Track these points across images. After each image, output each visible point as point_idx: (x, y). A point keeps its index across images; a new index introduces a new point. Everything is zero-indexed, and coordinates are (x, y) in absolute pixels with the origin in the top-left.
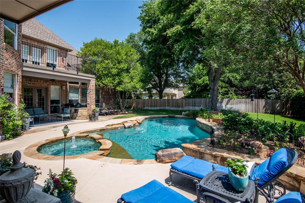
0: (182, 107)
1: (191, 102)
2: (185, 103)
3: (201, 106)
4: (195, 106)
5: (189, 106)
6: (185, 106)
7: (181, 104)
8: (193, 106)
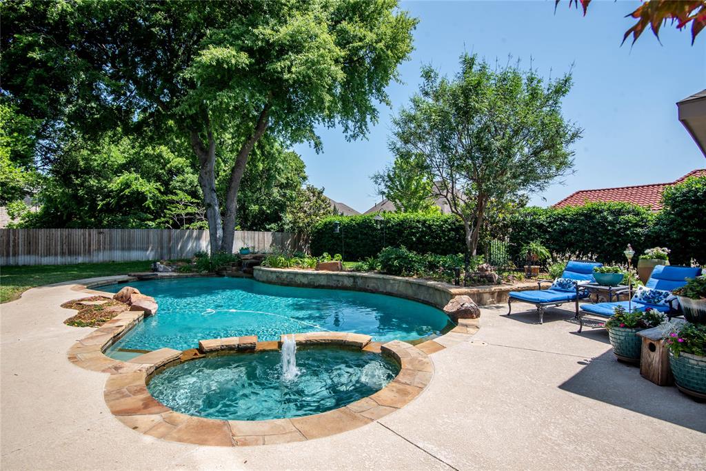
0: (89, 252)
1: (119, 238)
2: (99, 242)
3: (147, 250)
4: (129, 249)
5: (111, 249)
6: (99, 249)
7: (84, 246)
8: (123, 249)
